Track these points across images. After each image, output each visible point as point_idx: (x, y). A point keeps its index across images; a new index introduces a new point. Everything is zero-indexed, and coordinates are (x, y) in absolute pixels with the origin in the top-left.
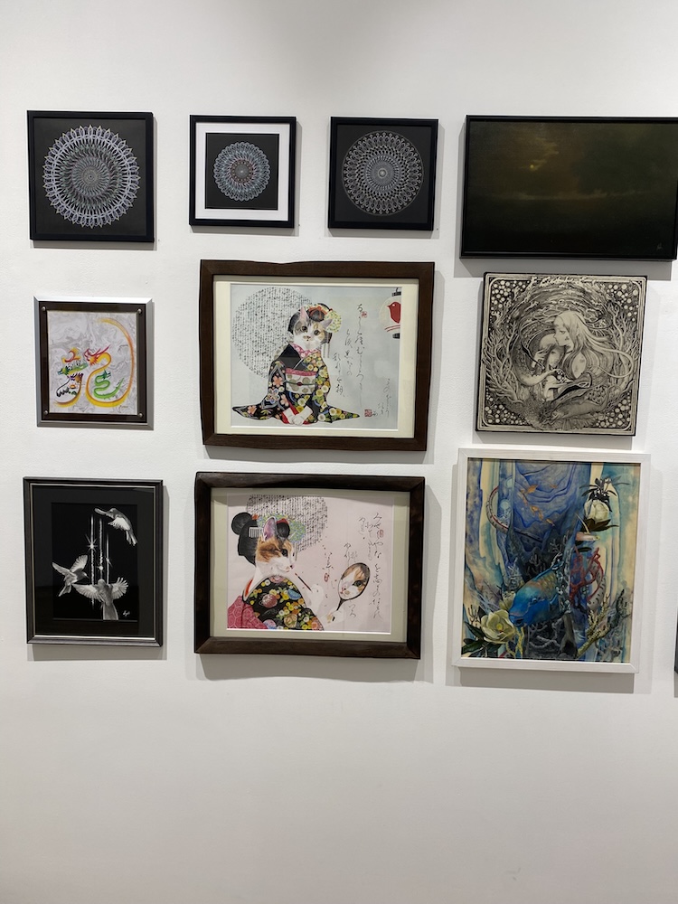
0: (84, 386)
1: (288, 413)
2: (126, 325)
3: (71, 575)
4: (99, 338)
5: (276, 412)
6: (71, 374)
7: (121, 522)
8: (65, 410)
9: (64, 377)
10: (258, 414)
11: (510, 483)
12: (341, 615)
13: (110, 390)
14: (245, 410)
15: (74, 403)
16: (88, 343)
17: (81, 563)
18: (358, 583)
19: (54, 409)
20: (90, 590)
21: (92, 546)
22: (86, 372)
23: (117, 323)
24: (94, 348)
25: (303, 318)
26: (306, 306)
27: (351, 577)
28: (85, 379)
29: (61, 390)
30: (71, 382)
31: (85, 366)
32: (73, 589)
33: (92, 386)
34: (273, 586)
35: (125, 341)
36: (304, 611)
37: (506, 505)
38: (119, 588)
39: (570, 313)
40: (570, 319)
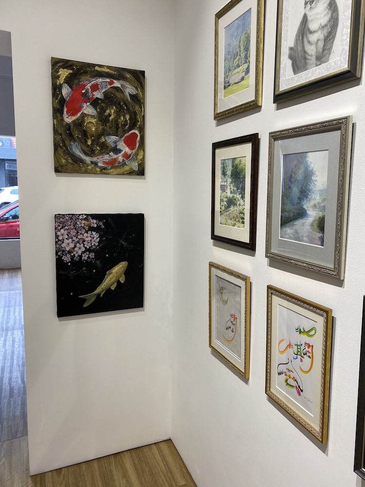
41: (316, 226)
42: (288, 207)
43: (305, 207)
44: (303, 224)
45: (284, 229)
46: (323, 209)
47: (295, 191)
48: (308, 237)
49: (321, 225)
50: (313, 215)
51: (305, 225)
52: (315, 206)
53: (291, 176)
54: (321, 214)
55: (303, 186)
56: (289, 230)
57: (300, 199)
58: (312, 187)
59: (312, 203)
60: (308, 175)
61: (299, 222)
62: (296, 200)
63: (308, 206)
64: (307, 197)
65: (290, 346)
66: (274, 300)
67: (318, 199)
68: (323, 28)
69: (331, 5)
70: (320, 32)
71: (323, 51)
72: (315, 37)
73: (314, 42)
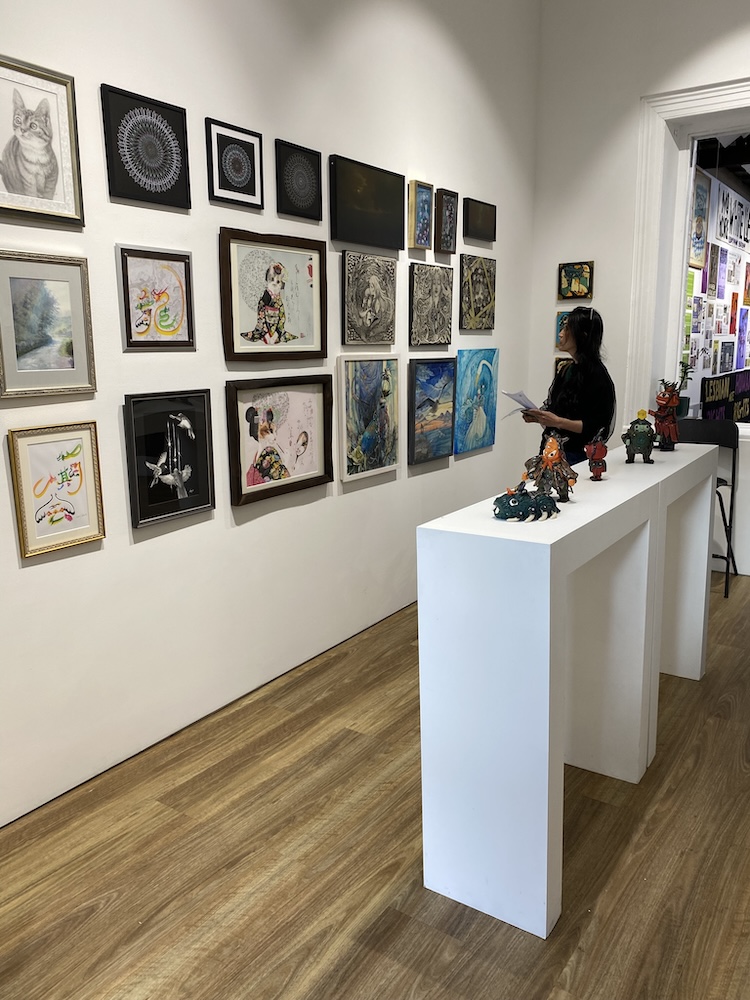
0: (153, 319)
1: (267, 336)
2: (177, 271)
3: (157, 468)
4: (161, 281)
5: (262, 336)
6: (143, 310)
7: (185, 423)
8: (142, 338)
9: (139, 311)
10: (253, 339)
11: (358, 374)
12: (297, 466)
13: (170, 322)
14: (247, 335)
15: (147, 333)
16: (154, 284)
17: (163, 460)
18: (304, 444)
19: (136, 338)
20: (169, 479)
21: (170, 444)
22: (154, 307)
23: (169, 268)
24: (158, 289)
25: (272, 271)
26: (273, 264)
27: (301, 442)
28: (153, 313)
29: (138, 322)
30: (145, 316)
31: (153, 302)
32: (160, 479)
33: (158, 317)
34: (268, 454)
35: (178, 284)
36: (282, 467)
37: (357, 387)
38: (186, 473)
39: (374, 277)
40: (374, 280)
41: (64, 351)
42: (26, 335)
43: (49, 334)
44: (49, 351)
45: (23, 360)
46: (70, 334)
47: (34, 318)
48: (56, 363)
49: (69, 350)
50: (59, 341)
51: (52, 352)
52: (60, 333)
53: (26, 302)
54: (68, 340)
55: (43, 313)
56: (29, 360)
57: (41, 326)
58: (54, 314)
59: (57, 330)
60: (49, 303)
61: (42, 351)
62: (37, 328)
63: (50, 332)
64: (50, 324)
65: (52, 480)
66: (22, 443)
67: (63, 327)
68: (42, 165)
69: (49, 149)
70: (38, 167)
71: (45, 187)
72: (34, 169)
73: (33, 173)
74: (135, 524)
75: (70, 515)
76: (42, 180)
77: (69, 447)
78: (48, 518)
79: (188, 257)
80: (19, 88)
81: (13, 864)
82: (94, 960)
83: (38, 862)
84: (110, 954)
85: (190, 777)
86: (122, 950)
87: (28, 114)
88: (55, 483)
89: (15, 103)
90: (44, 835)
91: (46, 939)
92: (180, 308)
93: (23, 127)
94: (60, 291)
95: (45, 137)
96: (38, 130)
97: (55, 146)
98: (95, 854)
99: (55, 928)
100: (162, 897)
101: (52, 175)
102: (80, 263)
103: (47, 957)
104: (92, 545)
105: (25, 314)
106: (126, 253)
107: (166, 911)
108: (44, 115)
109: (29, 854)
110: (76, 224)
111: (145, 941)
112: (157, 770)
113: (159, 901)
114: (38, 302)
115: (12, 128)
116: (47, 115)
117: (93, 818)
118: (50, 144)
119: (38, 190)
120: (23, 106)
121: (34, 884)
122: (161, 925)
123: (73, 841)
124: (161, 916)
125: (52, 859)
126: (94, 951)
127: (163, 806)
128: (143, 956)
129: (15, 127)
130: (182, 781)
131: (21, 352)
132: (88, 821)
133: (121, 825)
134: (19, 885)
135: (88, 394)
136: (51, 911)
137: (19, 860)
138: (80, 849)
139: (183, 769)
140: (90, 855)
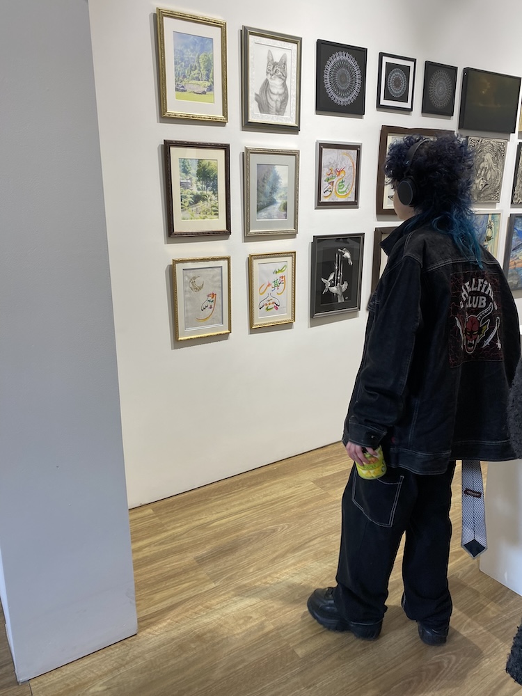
0: (334, 188)
2: (352, 156)
4: (341, 163)
6: (329, 182)
7: (347, 255)
8: (326, 200)
9: (327, 183)
13: (344, 189)
14: (392, 197)
15: (330, 197)
16: (337, 165)
17: (331, 277)
19: (323, 200)
20: (334, 289)
21: (336, 268)
22: (335, 180)
23: (347, 154)
24: (339, 168)
28: (335, 183)
29: (325, 190)
30: (330, 186)
31: (335, 177)
32: (329, 289)
33: (337, 186)
35: (351, 164)
38: (345, 286)
39: (488, 154)
40: (488, 157)
41: (282, 208)
42: (263, 199)
43: (275, 198)
45: (260, 214)
46: (286, 198)
47: (268, 188)
48: (277, 215)
49: (285, 207)
50: (280, 202)
51: (275, 209)
52: (281, 197)
53: (264, 179)
54: (285, 201)
55: (273, 185)
56: (263, 214)
57: (271, 193)
58: (279, 185)
59: (279, 195)
60: (276, 179)
61: (271, 208)
62: (269, 194)
63: (276, 197)
64: (276, 192)
65: (269, 285)
66: (256, 262)
67: (283, 193)
68: (280, 95)
69: (284, 85)
70: (277, 96)
71: (281, 108)
72: (275, 97)
73: (274, 100)
74: (312, 316)
75: (277, 306)
76: (279, 104)
77: (280, 266)
78: (265, 307)
79: (359, 147)
80: (272, 49)
81: (234, 497)
82: (274, 556)
83: (246, 500)
84: (283, 555)
85: (332, 473)
86: (289, 555)
87: (275, 64)
88: (270, 287)
89: (268, 58)
90: (250, 486)
91: (249, 540)
92: (351, 181)
93: (271, 73)
94: (283, 171)
95: (283, 77)
96: (280, 73)
97: (288, 83)
98: (276, 503)
99: (254, 535)
100: (312, 534)
101: (284, 101)
102: (295, 154)
103: (250, 548)
104: (287, 326)
105: (263, 186)
106: (322, 146)
107: (315, 542)
108: (283, 64)
109: (242, 494)
110: (294, 130)
111: (302, 554)
112: (313, 465)
113: (310, 536)
114: (271, 179)
115: (266, 74)
116: (285, 64)
117: (275, 484)
118: (285, 81)
119: (276, 111)
120: (273, 60)
121: (244, 510)
122: (311, 548)
123: (265, 493)
124: (311, 543)
125: (254, 500)
126: (274, 552)
127: (315, 486)
128: (300, 561)
129: (267, 73)
130: (327, 474)
131: (259, 209)
132: (273, 484)
133: (291, 490)
134: (237, 509)
135: (292, 235)
136: (253, 526)
137: (237, 496)
138: (268, 498)
139: (328, 468)
140: (273, 502)
